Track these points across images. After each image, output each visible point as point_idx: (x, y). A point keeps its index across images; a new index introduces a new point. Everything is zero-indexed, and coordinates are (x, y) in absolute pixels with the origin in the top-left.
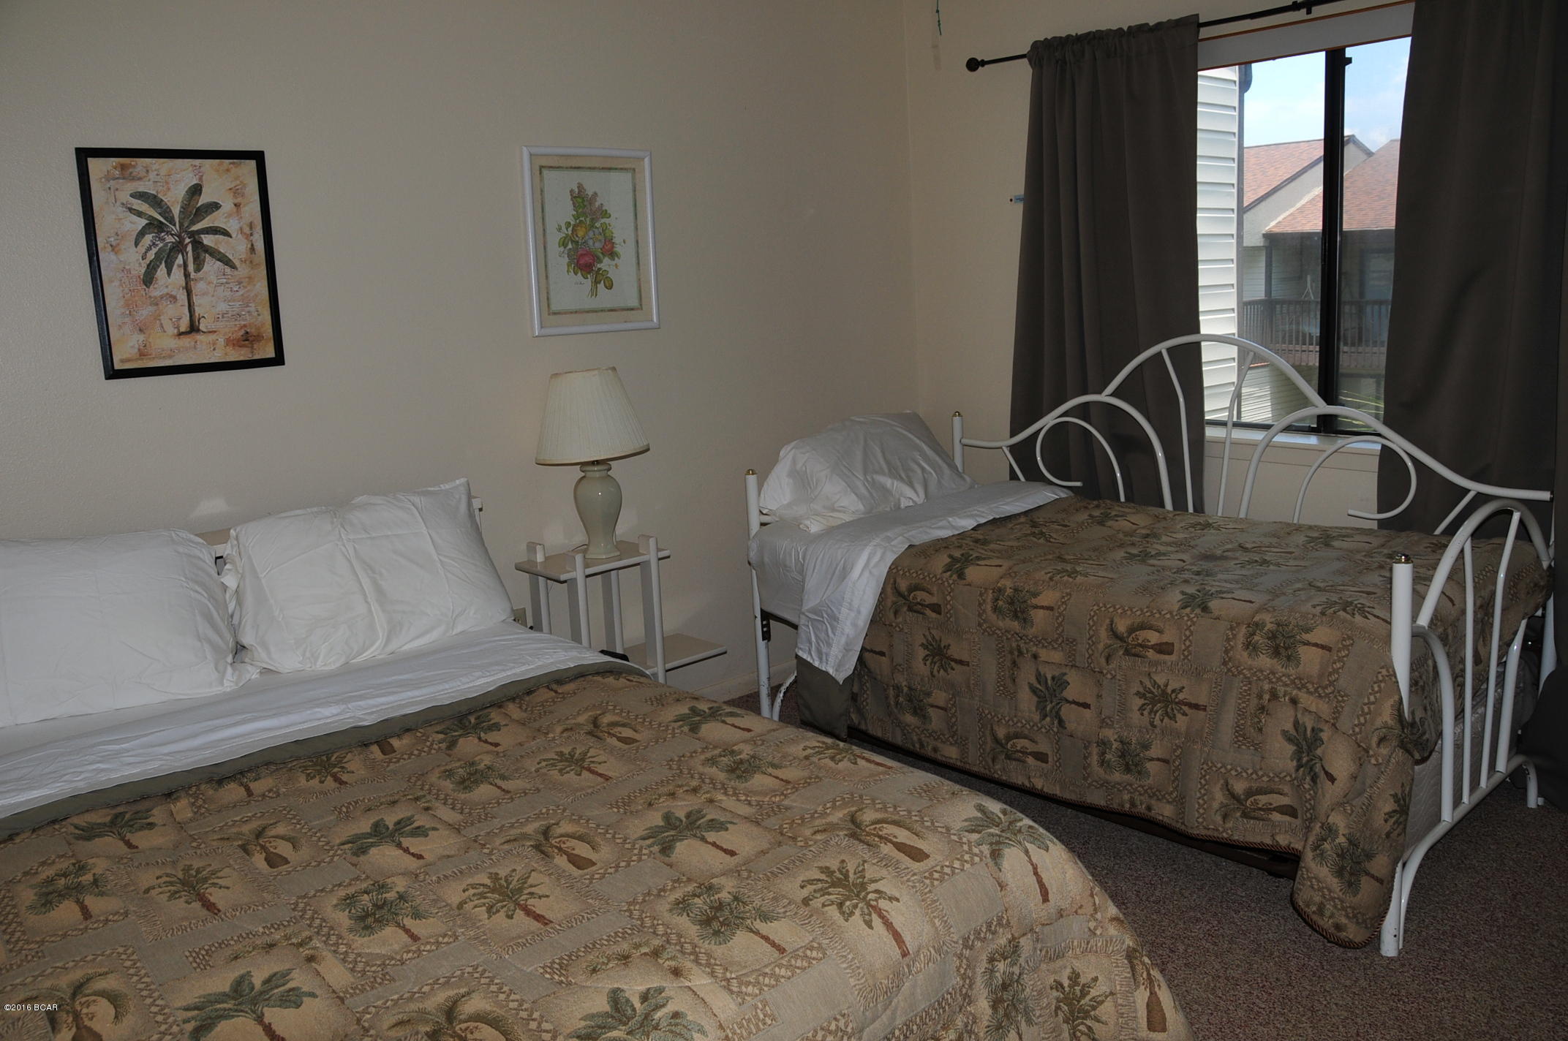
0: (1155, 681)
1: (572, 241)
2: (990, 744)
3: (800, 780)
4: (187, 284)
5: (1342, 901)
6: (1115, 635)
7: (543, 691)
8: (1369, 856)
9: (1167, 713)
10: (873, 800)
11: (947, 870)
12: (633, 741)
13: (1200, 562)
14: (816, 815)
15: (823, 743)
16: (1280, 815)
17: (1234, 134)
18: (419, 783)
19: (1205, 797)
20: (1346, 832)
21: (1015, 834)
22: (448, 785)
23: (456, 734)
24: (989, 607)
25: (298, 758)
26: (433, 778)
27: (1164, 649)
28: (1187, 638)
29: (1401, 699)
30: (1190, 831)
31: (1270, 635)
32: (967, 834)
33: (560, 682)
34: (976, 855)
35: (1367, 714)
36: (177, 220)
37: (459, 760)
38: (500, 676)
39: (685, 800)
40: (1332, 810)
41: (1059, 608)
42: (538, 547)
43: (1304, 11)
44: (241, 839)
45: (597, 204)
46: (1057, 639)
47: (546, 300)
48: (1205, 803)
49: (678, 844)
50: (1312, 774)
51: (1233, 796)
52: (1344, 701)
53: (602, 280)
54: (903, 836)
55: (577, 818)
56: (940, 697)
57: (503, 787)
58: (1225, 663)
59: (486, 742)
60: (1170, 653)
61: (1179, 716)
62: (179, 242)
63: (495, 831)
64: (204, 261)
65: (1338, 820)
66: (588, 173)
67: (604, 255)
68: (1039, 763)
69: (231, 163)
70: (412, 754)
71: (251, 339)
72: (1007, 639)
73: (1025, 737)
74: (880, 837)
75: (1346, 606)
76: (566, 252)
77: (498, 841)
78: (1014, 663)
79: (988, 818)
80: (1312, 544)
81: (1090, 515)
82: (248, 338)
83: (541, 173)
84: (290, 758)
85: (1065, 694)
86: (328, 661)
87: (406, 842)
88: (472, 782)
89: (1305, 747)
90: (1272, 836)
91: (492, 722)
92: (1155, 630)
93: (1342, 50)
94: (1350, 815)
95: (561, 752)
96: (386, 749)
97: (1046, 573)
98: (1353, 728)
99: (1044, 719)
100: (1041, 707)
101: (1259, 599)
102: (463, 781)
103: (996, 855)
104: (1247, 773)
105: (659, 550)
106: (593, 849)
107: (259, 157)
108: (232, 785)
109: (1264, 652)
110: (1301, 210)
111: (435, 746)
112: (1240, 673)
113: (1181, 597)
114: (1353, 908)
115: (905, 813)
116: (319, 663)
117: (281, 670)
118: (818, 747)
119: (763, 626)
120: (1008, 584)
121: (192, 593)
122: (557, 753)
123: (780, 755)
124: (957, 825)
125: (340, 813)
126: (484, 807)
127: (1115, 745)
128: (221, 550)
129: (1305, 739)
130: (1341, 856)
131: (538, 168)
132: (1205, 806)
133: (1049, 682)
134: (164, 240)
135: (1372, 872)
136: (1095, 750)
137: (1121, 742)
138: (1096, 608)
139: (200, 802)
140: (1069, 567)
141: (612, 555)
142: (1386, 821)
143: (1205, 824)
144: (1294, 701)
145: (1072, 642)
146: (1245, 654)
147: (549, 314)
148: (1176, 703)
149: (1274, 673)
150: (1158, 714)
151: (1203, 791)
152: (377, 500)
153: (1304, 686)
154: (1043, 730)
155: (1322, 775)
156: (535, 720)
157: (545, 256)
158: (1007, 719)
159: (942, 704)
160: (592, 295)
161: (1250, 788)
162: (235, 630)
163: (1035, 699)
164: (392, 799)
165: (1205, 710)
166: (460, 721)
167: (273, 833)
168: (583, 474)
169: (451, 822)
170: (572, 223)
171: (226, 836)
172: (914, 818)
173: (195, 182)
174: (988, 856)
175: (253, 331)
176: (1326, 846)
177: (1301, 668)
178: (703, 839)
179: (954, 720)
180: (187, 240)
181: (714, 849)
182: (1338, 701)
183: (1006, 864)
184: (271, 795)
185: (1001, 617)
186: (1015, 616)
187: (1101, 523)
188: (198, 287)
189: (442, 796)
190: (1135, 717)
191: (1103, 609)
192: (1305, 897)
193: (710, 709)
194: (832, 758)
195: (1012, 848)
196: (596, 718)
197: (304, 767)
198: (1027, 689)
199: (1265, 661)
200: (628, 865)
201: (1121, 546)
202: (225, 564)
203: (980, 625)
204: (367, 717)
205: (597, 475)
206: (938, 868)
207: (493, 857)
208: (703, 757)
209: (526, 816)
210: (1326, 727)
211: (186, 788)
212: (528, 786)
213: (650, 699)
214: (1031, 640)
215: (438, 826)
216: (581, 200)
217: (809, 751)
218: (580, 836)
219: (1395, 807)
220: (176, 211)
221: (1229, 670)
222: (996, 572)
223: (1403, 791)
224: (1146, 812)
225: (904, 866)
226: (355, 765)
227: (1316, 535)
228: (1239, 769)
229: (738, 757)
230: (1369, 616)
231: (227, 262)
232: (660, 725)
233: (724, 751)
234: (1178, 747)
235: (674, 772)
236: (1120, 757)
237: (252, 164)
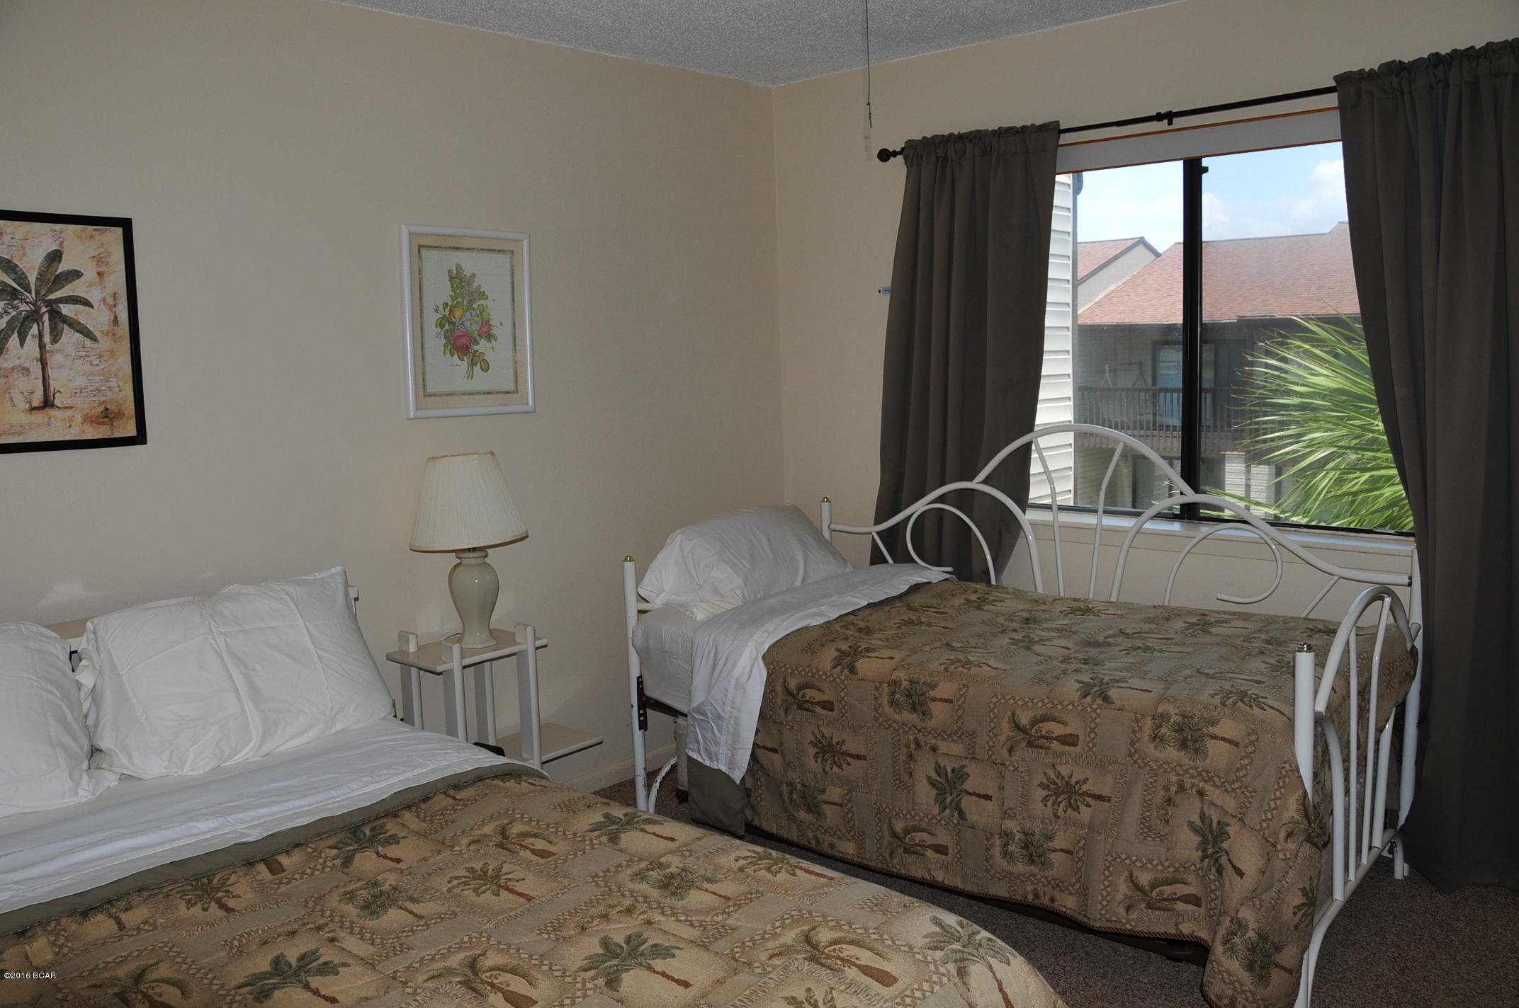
0: (1059, 772)
1: (450, 323)
2: (887, 838)
3: (740, 896)
4: (41, 356)
5: (1253, 994)
6: (1018, 727)
7: (440, 797)
8: (1278, 948)
9: (1070, 804)
10: (824, 917)
11: (918, 994)
12: (548, 854)
13: (1086, 649)
14: (767, 936)
15: (755, 852)
16: (1183, 904)
17: (1069, 233)
18: (318, 908)
19: (1109, 889)
20: (1256, 926)
21: (977, 949)
22: (351, 910)
23: (351, 848)
24: (885, 701)
25: (175, 882)
26: (334, 901)
27: (1069, 740)
28: (1092, 730)
29: (1305, 792)
30: (1092, 924)
31: (1177, 728)
32: (930, 951)
33: (457, 787)
34: (944, 975)
35: (1274, 809)
36: (33, 287)
37: (359, 879)
38: (392, 781)
39: (620, 922)
40: (1242, 904)
41: (958, 701)
42: (411, 636)
43: (1166, 121)
44: (115, 986)
45: (475, 286)
46: (956, 732)
47: (422, 382)
48: (1109, 894)
49: (624, 975)
50: (1217, 866)
51: (1137, 887)
52: (1252, 797)
53: (478, 362)
54: (866, 958)
55: (505, 947)
56: (834, 793)
57: (415, 911)
58: (1131, 755)
59: (385, 857)
60: (1075, 744)
61: (1082, 808)
62: (34, 311)
63: (414, 965)
64: (62, 332)
65: (1246, 914)
66: (466, 254)
67: (481, 337)
68: (938, 856)
69: (95, 230)
70: (304, 873)
71: (111, 416)
72: (904, 732)
73: (923, 831)
74: (842, 959)
75: (1242, 696)
76: (443, 333)
77: (420, 978)
78: (910, 756)
79: (948, 932)
80: (1190, 631)
81: (966, 600)
82: (108, 416)
83: (419, 253)
84: (166, 882)
85: (965, 786)
86: (197, 765)
87: (315, 981)
88: (379, 906)
89: (1210, 839)
90: (1176, 925)
91: (388, 834)
92: (1059, 722)
93: (1199, 160)
94: (1260, 909)
95: (472, 868)
96: (275, 868)
97: (941, 665)
98: (1260, 823)
99: (943, 812)
100: (940, 799)
101: (1157, 688)
102: (366, 906)
103: (962, 973)
104: (1152, 864)
105: (536, 639)
106: (530, 984)
107: (125, 225)
108: (100, 917)
109: (1171, 744)
110: (1098, 304)
111: (329, 864)
112: (1146, 765)
113: (1078, 686)
114: (1264, 1000)
115: (862, 931)
116: (187, 767)
117: (143, 776)
118: (751, 857)
119: (640, 715)
120: (901, 675)
121: (43, 692)
122: (468, 870)
123: (712, 867)
124: (919, 942)
125: (231, 948)
126: (397, 937)
127: (1018, 836)
128: (75, 644)
129: (1211, 831)
130: (1252, 950)
131: (417, 247)
132: (1108, 898)
133: (949, 774)
134: (18, 308)
135: (1283, 963)
136: (997, 842)
137: (1024, 833)
138: (994, 700)
139: (62, 940)
140: (961, 656)
141: (488, 644)
142: (1295, 914)
143: (1107, 916)
144: (1201, 793)
145: (972, 734)
146: (1152, 746)
147: (424, 396)
148: (1080, 795)
149: (1181, 766)
150: (1061, 805)
151: (1106, 883)
152: (249, 589)
153: (1210, 779)
154: (943, 822)
155: (1230, 868)
156: (436, 831)
157: (422, 337)
158: (904, 812)
159: (837, 800)
160: (468, 378)
161: (1156, 879)
162: (91, 732)
163: (934, 792)
164: (290, 929)
165: (1109, 801)
166: (354, 833)
167: (154, 976)
168: (459, 561)
169: (363, 956)
170: (450, 304)
171: (98, 983)
172: (873, 936)
173: (54, 247)
174: (955, 975)
175: (113, 407)
176: (1237, 940)
177: (1208, 761)
178: (650, 968)
179: (850, 815)
180: (44, 309)
181: (665, 980)
182: (1246, 797)
183: (973, 984)
184: (146, 927)
185: (897, 711)
186: (914, 709)
187: (979, 608)
188: (54, 360)
189: (347, 924)
190: (1038, 808)
191: (1003, 701)
192: (1216, 990)
193: (626, 815)
194: (769, 870)
195: (977, 965)
196: (504, 828)
197: (183, 891)
198: (925, 782)
199: (1172, 753)
200: (573, 1003)
201: (1004, 632)
202: (80, 661)
203: (876, 719)
204: (250, 832)
205: (474, 562)
206: (909, 992)
207: (418, 998)
208: (629, 871)
209: (447, 946)
210: (1232, 821)
211: (43, 924)
212: (443, 910)
213: (559, 805)
214: (929, 733)
215: (349, 961)
216: (458, 280)
217: (742, 862)
218: (511, 969)
219: (1303, 900)
220: (32, 278)
221: (1135, 762)
222: (888, 664)
223: (1311, 884)
224: (1050, 904)
225: (874, 993)
226: (242, 889)
227: (1194, 620)
228: (1144, 860)
229: (668, 871)
230: (1266, 707)
231: (88, 334)
232: (575, 834)
233: (651, 864)
234: (1082, 838)
235: (602, 889)
236: (1022, 848)
237: (119, 231)
